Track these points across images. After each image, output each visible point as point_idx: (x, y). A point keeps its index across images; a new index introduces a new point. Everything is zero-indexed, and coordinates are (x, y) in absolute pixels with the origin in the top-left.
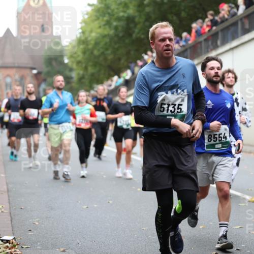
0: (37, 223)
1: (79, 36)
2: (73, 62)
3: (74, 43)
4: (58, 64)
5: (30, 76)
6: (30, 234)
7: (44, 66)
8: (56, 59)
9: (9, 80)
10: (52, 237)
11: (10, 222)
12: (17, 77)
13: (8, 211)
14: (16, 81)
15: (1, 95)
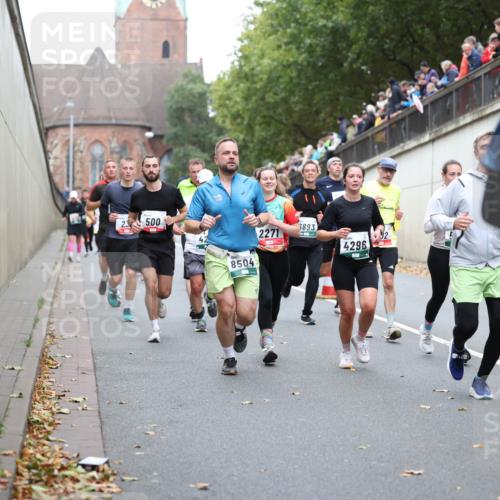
0: (152, 433)
1: (237, 64)
2: (224, 116)
3: (227, 80)
4: (196, 119)
5: (140, 142)
6: (138, 453)
7: (168, 124)
8: (191, 110)
9: (98, 150)
10: (181, 460)
11: (99, 429)
12: (114, 144)
13: (96, 407)
14: (113, 152)
15: (82, 181)
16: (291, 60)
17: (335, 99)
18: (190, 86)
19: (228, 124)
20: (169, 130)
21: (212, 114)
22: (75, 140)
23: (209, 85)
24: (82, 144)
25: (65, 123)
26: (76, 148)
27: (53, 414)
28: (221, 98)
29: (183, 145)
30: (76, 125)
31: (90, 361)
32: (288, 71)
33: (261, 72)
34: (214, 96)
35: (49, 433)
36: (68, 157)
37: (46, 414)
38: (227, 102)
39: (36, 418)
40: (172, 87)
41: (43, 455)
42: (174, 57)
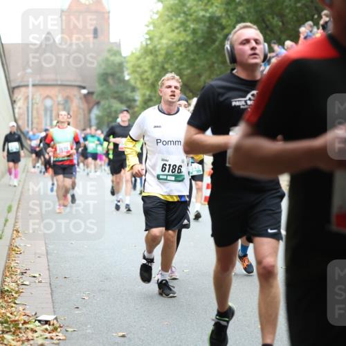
0: (87, 298)
2: (136, 79)
3: (138, 54)
4: (117, 81)
5: (78, 97)
6: (77, 312)
7: (97, 85)
8: (113, 75)
9: (48, 103)
10: (107, 317)
11: (50, 296)
12: (60, 99)
13: (48, 281)
14: (59, 104)
15: (38, 124)
16: (182, 39)
17: (211, 66)
18: (112, 58)
19: (138, 85)
20: (98, 88)
21: (127, 78)
22: (33, 95)
23: (125, 58)
24: (38, 98)
25: (26, 83)
26: (34, 101)
27: (18, 285)
28: (133, 66)
29: (107, 99)
30: (34, 85)
31: (44, 248)
32: (180, 47)
33: (161, 49)
34: (129, 65)
35: (15, 298)
36: (28, 108)
37: (13, 286)
38: (138, 69)
39: (6, 288)
41: (11, 313)
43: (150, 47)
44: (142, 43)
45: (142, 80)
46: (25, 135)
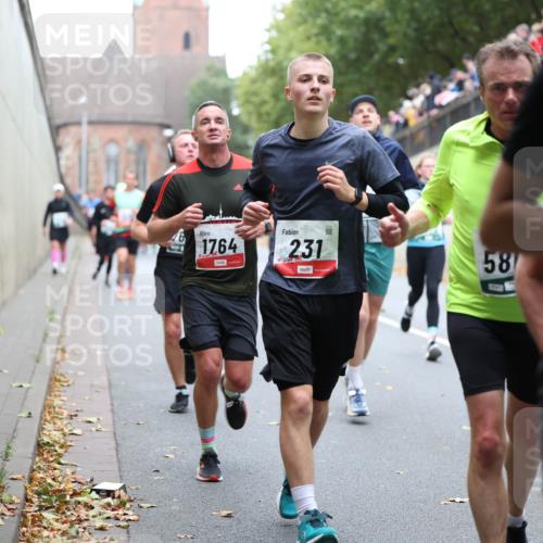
0: (171, 456)
1: (263, 58)
2: (250, 114)
3: (253, 73)
5: (159, 142)
6: (156, 478)
7: (188, 122)
9: (113, 150)
10: (203, 485)
11: (114, 453)
12: (131, 144)
13: (110, 429)
14: (129, 152)
15: (97, 182)
18: (212, 80)
19: (253, 123)
21: (236, 112)
22: (88, 139)
23: (232, 80)
24: (96, 142)
26: (90, 148)
27: (64, 435)
28: (246, 93)
30: (91, 123)
31: (104, 377)
34: (238, 92)
35: (60, 455)
36: (80, 158)
37: (57, 436)
38: (253, 98)
39: (46, 439)
40: (193, 81)
41: (54, 479)
42: (196, 49)
43: (272, 64)
44: (259, 57)
45: (260, 116)
46: (76, 199)
